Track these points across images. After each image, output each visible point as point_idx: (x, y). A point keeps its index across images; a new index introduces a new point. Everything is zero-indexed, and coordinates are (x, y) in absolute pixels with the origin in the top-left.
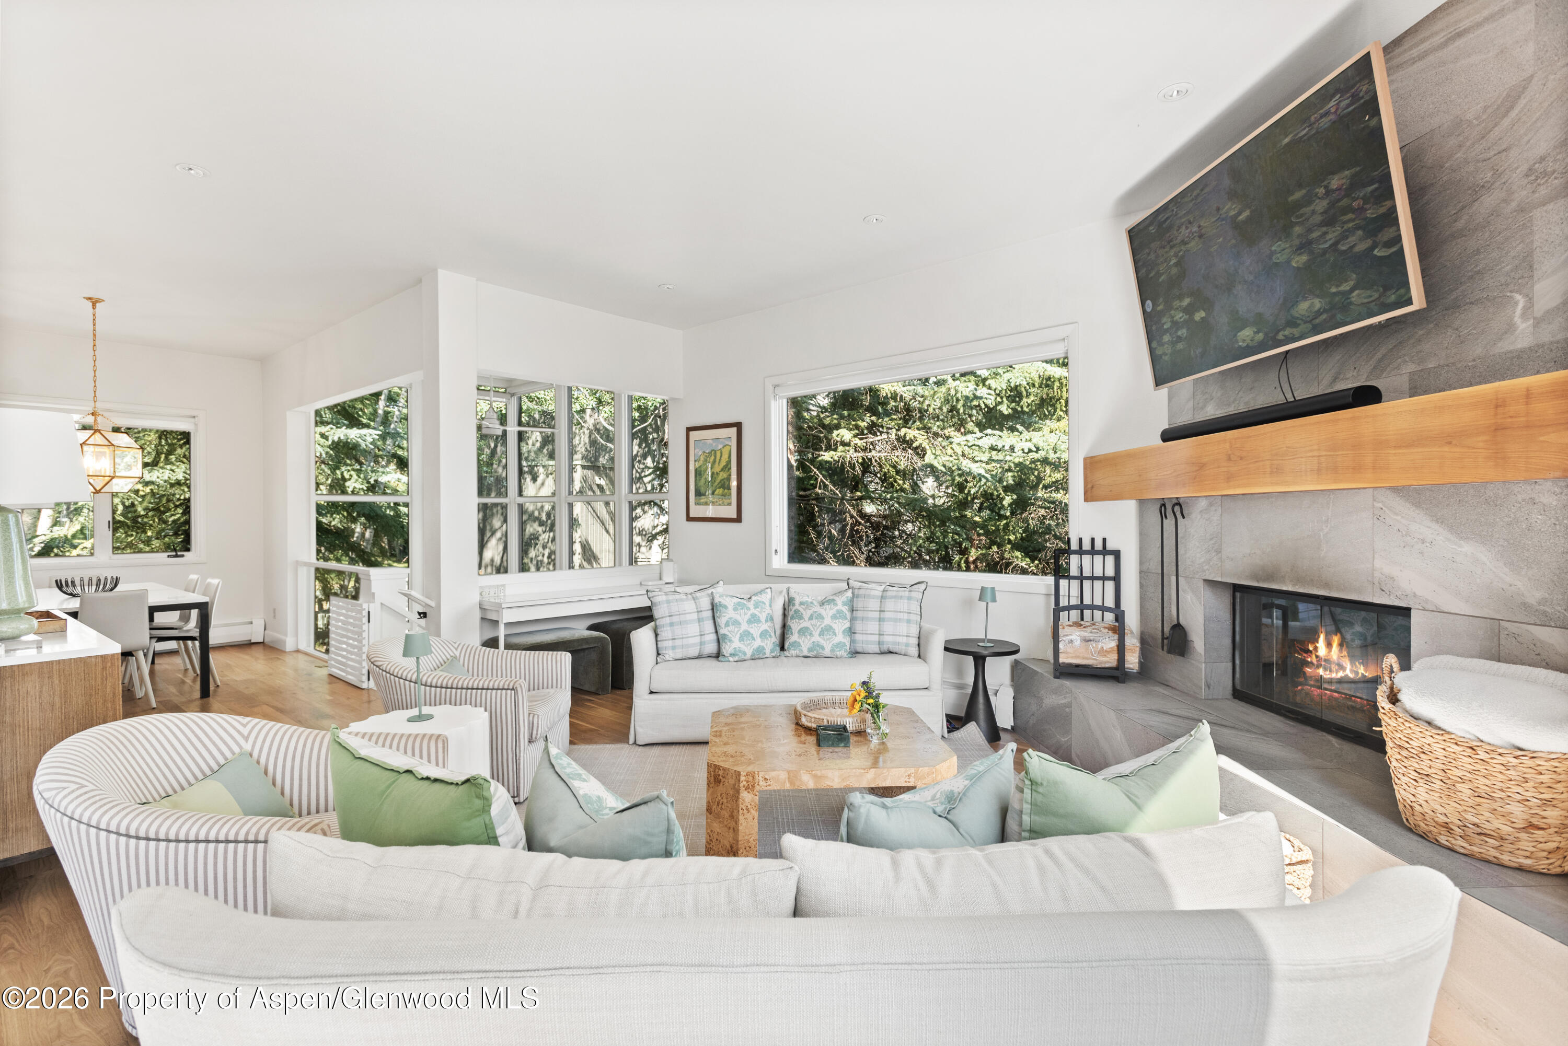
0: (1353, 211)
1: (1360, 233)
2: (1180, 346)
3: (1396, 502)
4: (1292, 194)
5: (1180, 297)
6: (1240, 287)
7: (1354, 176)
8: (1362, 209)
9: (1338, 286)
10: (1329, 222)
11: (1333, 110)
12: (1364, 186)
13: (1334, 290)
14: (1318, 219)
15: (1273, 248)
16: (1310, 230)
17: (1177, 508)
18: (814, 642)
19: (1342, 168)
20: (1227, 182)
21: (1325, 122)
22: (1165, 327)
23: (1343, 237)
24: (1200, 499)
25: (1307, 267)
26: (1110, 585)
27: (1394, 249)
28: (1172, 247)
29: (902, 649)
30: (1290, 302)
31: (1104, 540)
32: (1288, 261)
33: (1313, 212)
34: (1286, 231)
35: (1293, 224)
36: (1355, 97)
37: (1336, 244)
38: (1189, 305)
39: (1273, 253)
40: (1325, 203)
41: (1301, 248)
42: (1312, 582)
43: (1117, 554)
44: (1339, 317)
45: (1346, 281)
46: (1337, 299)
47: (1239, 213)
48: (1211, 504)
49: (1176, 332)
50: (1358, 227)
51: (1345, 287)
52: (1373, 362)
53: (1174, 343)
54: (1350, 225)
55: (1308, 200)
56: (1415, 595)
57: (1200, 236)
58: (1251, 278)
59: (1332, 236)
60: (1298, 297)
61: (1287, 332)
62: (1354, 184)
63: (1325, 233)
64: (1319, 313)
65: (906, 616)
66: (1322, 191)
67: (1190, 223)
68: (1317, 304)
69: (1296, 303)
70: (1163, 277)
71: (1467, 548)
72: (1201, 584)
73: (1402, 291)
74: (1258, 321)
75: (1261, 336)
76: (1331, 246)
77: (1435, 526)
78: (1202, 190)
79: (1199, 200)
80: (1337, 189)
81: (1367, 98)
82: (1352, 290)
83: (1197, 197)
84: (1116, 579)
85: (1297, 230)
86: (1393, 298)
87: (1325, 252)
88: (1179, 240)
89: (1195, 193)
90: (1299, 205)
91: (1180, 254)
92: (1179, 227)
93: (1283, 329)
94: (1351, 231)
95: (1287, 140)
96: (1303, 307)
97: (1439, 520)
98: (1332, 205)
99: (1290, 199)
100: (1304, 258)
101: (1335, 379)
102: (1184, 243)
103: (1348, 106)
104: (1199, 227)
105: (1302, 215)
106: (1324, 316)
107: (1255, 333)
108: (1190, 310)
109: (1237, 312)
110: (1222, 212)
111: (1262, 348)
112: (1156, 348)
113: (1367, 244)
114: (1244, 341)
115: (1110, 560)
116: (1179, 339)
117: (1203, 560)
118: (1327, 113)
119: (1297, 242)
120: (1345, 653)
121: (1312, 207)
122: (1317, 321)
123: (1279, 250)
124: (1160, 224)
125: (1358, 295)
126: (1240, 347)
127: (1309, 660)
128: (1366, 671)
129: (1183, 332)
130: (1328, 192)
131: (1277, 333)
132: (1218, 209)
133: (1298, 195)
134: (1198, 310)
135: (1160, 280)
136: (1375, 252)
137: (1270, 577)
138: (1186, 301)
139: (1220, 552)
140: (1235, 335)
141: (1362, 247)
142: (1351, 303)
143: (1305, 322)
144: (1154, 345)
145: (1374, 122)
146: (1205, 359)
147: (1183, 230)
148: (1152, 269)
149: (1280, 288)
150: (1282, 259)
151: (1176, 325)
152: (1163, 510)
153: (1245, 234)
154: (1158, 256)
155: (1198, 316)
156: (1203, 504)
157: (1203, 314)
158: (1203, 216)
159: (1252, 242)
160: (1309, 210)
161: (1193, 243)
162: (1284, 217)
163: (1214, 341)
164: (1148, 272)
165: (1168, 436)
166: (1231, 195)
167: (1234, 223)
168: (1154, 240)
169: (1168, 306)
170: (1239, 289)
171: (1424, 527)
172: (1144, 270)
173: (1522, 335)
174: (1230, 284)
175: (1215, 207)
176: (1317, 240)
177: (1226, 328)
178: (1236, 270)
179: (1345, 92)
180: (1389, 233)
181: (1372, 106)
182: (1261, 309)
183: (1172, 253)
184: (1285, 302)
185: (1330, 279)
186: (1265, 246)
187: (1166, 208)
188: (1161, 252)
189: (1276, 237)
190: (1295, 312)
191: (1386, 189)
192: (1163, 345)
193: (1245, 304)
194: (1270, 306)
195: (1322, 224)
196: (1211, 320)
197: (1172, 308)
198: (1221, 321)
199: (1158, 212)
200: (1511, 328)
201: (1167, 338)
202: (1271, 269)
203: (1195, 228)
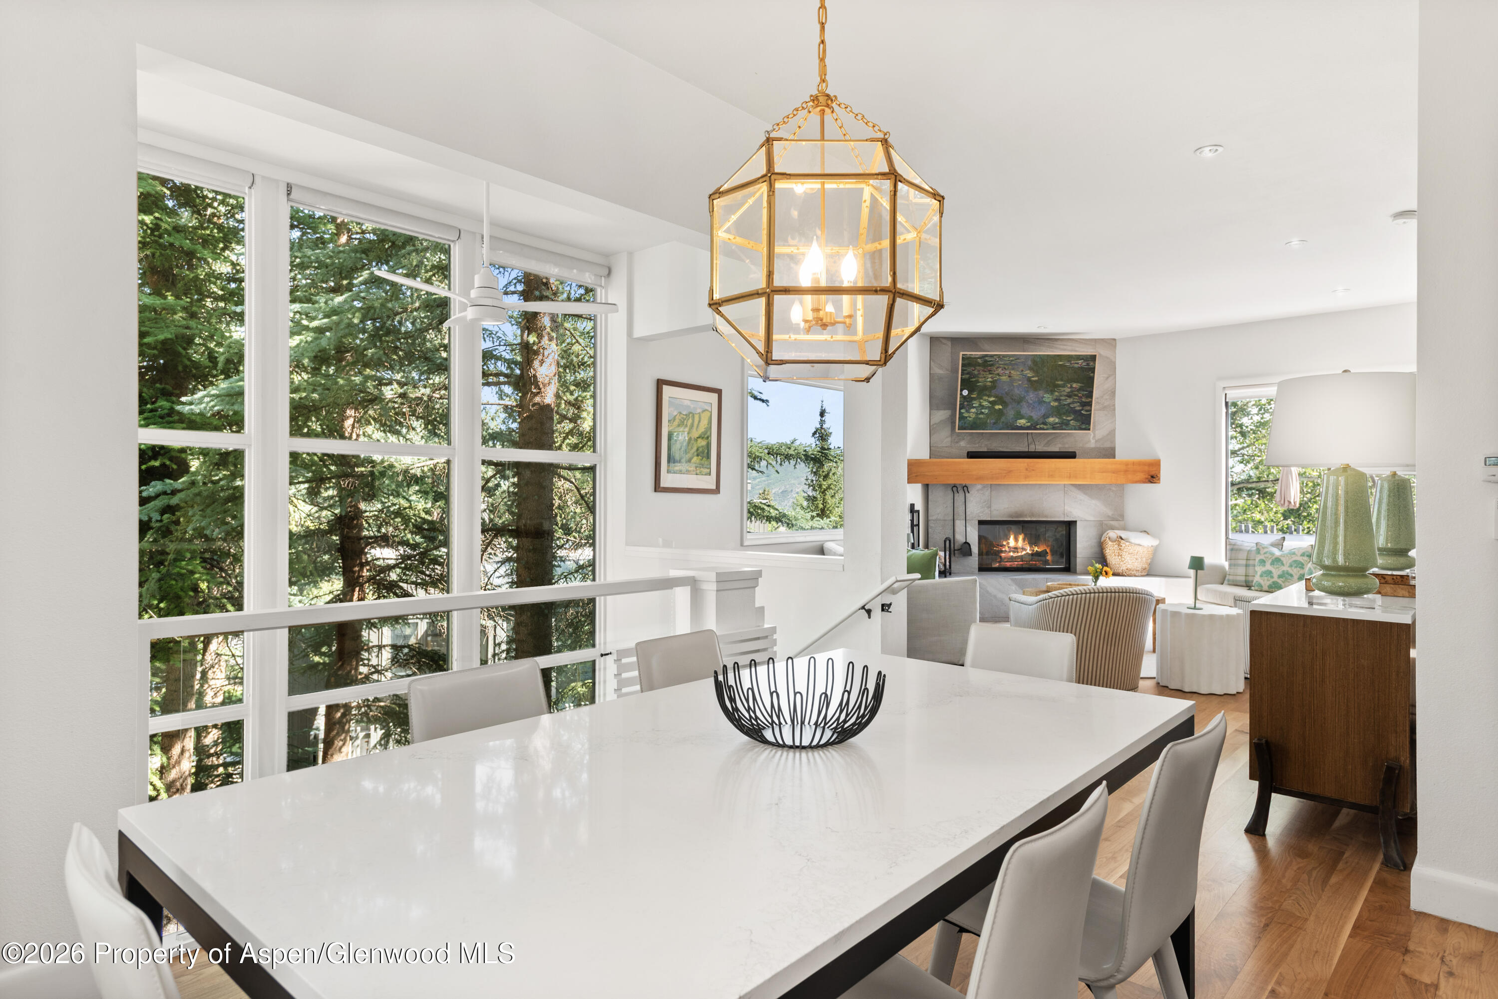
0: (1078, 396)
1: (1079, 404)
2: (982, 416)
3: (1072, 488)
5: (989, 396)
7: (1081, 386)
8: (1081, 397)
9: (1066, 417)
10: (1069, 396)
11: (1080, 363)
12: (1084, 391)
13: (1064, 418)
14: (1066, 394)
15: (1044, 395)
16: (1061, 396)
17: (965, 488)
19: (1078, 382)
20: (1030, 363)
21: (1076, 366)
22: (974, 405)
23: (1073, 403)
24: (977, 485)
25: (1057, 407)
27: (1088, 413)
28: (990, 374)
30: (1046, 416)
32: (1050, 402)
33: (1064, 390)
34: (1052, 392)
35: (1055, 391)
36: (1088, 365)
37: (1069, 404)
38: (993, 401)
39: (1043, 397)
40: (1069, 390)
41: (1056, 400)
42: (1039, 516)
44: (1064, 427)
45: (1070, 416)
46: (1064, 421)
47: (1033, 377)
48: (984, 487)
49: (981, 409)
50: (1079, 402)
51: (1069, 418)
52: (1046, 441)
53: (977, 414)
54: (1076, 400)
55: (1064, 386)
56: (1078, 517)
57: (1009, 377)
58: (1031, 402)
59: (1069, 401)
60: (1050, 415)
61: (1042, 426)
62: (1080, 389)
63: (1066, 399)
64: (1057, 423)
66: (1069, 386)
67: (1005, 368)
68: (1057, 420)
69: (1048, 417)
70: (980, 384)
71: (1094, 502)
72: (976, 522)
73: (1088, 426)
74: (1030, 419)
75: (1029, 424)
76: (1067, 404)
77: (1085, 496)
78: (1016, 359)
80: (1074, 388)
81: (1092, 367)
82: (1071, 420)
83: (1012, 361)
85: (1056, 394)
86: (1084, 427)
87: (1065, 405)
88: (996, 372)
90: (1059, 386)
91: (995, 378)
92: (998, 368)
93: (1040, 424)
94: (1076, 402)
95: (1061, 363)
96: (1051, 420)
97: (1085, 494)
98: (1072, 392)
99: (1057, 382)
100: (1056, 404)
102: (998, 374)
103: (1085, 365)
104: (1010, 373)
105: (1059, 389)
106: (1058, 425)
107: (1026, 422)
108: (993, 403)
109: (1020, 412)
111: (1027, 428)
112: (963, 413)
113: (1081, 408)
114: (1020, 424)
116: (982, 413)
117: (979, 511)
118: (1078, 363)
119: (1055, 397)
120: (1026, 542)
122: (1055, 426)
123: (1047, 397)
124: (986, 361)
125: (1072, 422)
126: (1017, 425)
129: (986, 411)
130: (1071, 387)
131: (1037, 425)
132: (1022, 371)
133: (1060, 383)
134: (998, 404)
135: (978, 384)
136: (1082, 411)
137: (1021, 515)
138: (992, 399)
139: (989, 507)
140: (1016, 420)
141: (1078, 408)
142: (1069, 424)
143: (1050, 425)
144: (963, 411)
145: (1092, 375)
146: (995, 425)
147: (1000, 370)
148: (974, 377)
149: (1043, 410)
150: (1047, 400)
151: (983, 407)
152: (955, 489)
153: (1033, 385)
154: (980, 374)
155: (997, 407)
156: (979, 487)
157: (1000, 407)
158: (1013, 369)
159: (1036, 390)
160: (1062, 389)
161: (1004, 377)
162: (1052, 387)
163: (1003, 419)
164: (970, 378)
165: (972, 455)
166: (1031, 369)
167: (1029, 379)
168: (979, 366)
169: (979, 397)
170: (1024, 404)
171: (1081, 496)
172: (968, 376)
173: (1092, 444)
174: (1019, 401)
175: (1021, 369)
176: (1063, 400)
177: (1012, 416)
178: (1024, 397)
179: (1085, 361)
180: (1088, 408)
181: (1093, 370)
182: (1032, 414)
183: (990, 376)
184: (1044, 415)
185: (1064, 414)
186: (1041, 393)
187: (992, 356)
188: (982, 373)
189: (1046, 392)
190: (1047, 420)
191: (1090, 395)
192: (969, 413)
193: (1025, 410)
194: (1036, 415)
195: (1066, 396)
196: (1005, 411)
197: (982, 399)
198: (1010, 413)
199: (987, 356)
200: (1089, 441)
201: (973, 410)
202: (1041, 402)
203: (1007, 372)
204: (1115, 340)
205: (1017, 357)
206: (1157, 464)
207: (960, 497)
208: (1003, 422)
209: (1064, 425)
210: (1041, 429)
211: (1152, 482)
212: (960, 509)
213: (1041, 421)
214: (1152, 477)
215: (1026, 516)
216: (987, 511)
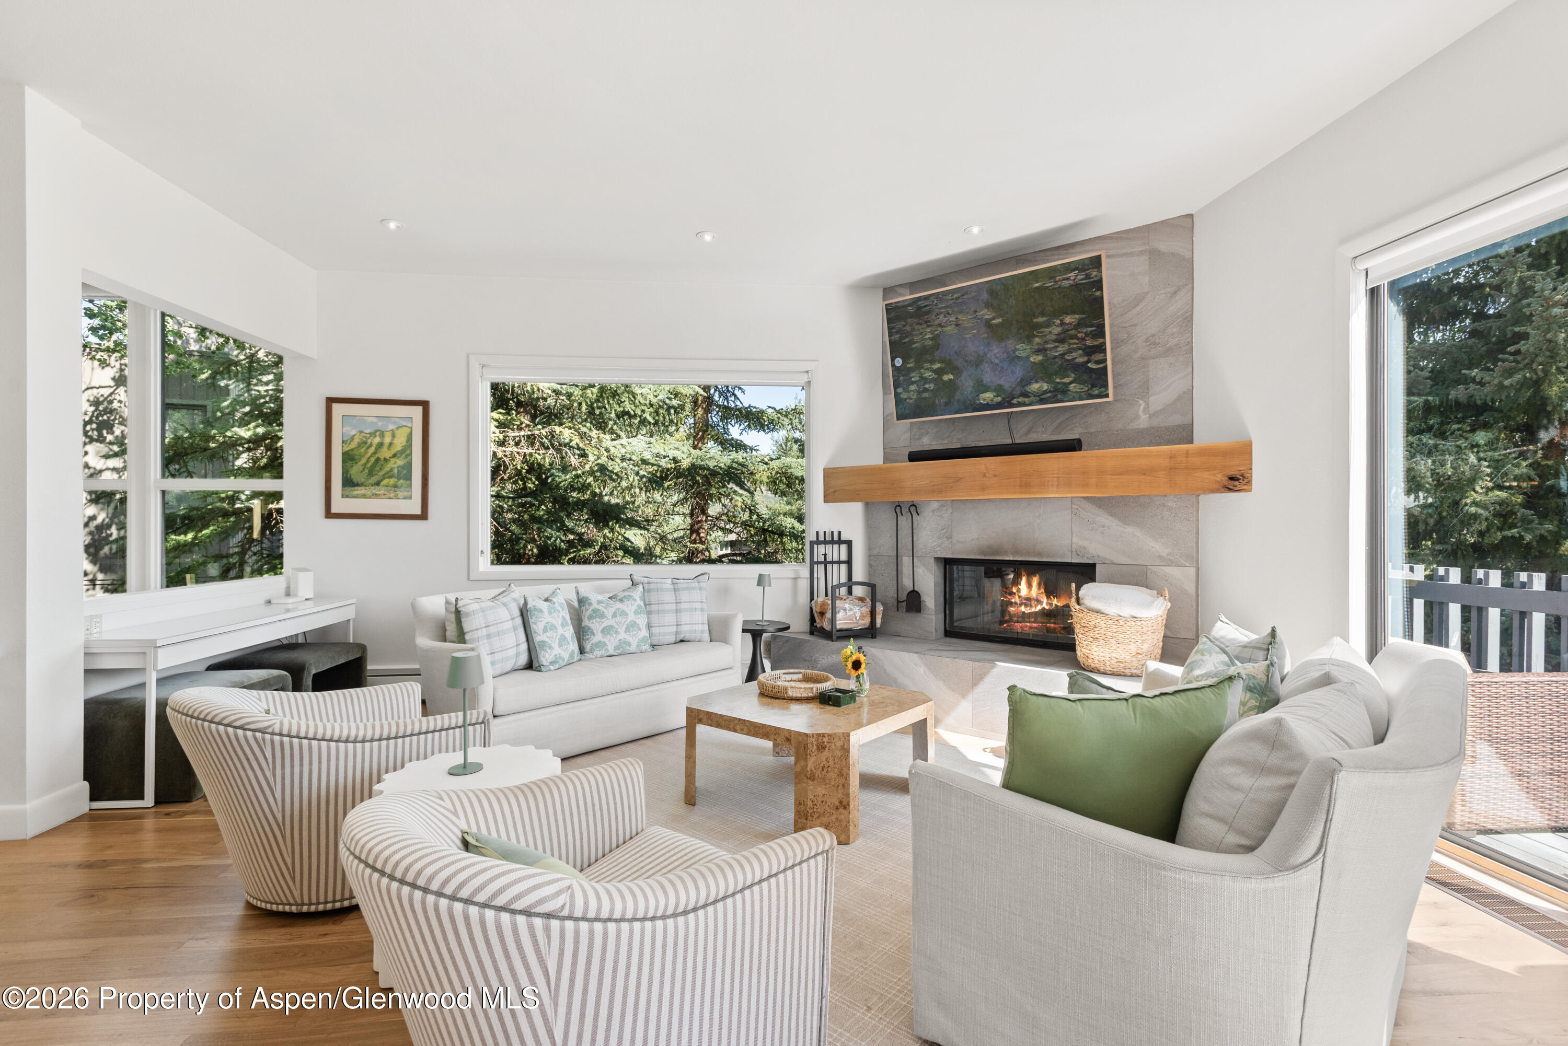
0: (1078, 339)
1: (1080, 352)
2: (926, 395)
3: (1087, 505)
4: (1037, 318)
5: (932, 362)
6: (987, 365)
7: (1080, 319)
8: (1083, 339)
9: (1061, 379)
10: (1061, 341)
11: (1072, 278)
12: (1087, 326)
13: (1058, 380)
14: (1054, 337)
15: (1017, 347)
16: (1046, 342)
17: (913, 509)
18: (620, 640)
19: (1074, 313)
20: (985, 296)
21: (1066, 283)
22: (913, 379)
23: (1070, 351)
24: (932, 502)
25: (1041, 363)
26: (844, 567)
27: (1101, 366)
28: (928, 326)
29: (698, 636)
30: (1025, 382)
31: (840, 533)
32: (1028, 357)
33: (1050, 332)
34: (1029, 339)
35: (1035, 336)
36: (1087, 277)
37: (1064, 354)
38: (939, 368)
39: (1016, 350)
40: (1059, 329)
41: (1038, 352)
42: (1028, 554)
43: (849, 543)
44: (1060, 396)
45: (1068, 377)
46: (1060, 386)
47: (994, 318)
48: (942, 506)
49: (924, 385)
50: (1080, 349)
51: (1066, 380)
53: (919, 392)
54: (1075, 346)
55: (1048, 325)
56: (1098, 556)
57: (957, 325)
58: (997, 361)
59: (1062, 349)
60: (1031, 380)
61: (1020, 400)
62: (1080, 325)
63: (1057, 347)
64: (1046, 392)
65: (699, 605)
66: (1058, 322)
67: (949, 314)
68: (1045, 387)
69: (1030, 383)
70: (916, 345)
71: (1129, 529)
72: (932, 560)
73: (1103, 389)
74: (999, 390)
75: (999, 399)
76: (1060, 355)
77: (1111, 518)
78: (963, 295)
79: (959, 301)
80: (1068, 324)
81: (1095, 279)
82: (1071, 383)
83: (957, 298)
84: (849, 562)
85: (1037, 340)
86: (1096, 392)
87: (1055, 357)
88: (937, 322)
89: (956, 296)
90: (1040, 326)
91: (936, 332)
92: (937, 315)
93: (1018, 397)
94: (1075, 350)
95: (1037, 285)
96: (1035, 387)
97: (1112, 515)
98: (1064, 331)
99: (1035, 320)
100: (1040, 358)
101: (1029, 431)
102: (940, 325)
103: (1082, 279)
104: (957, 318)
105: (1042, 332)
106: (1049, 395)
107: (994, 396)
108: (939, 372)
109: (982, 381)
110: (977, 314)
111: (998, 406)
112: (900, 393)
113: (1085, 359)
114: (985, 400)
115: (844, 548)
116: (926, 390)
117: (935, 544)
118: (1068, 279)
119: (1036, 347)
121: (1050, 329)
122: (1044, 396)
123: (1021, 348)
124: (919, 308)
125: (1074, 387)
126: (981, 403)
127: (1013, 600)
128: (1058, 602)
129: (931, 386)
130: (1062, 324)
131: (1013, 399)
132: (975, 312)
133: (1040, 320)
134: (947, 373)
135: (914, 346)
136: (1089, 365)
137: (997, 552)
138: (937, 366)
139: (951, 538)
140: (978, 395)
141: (1080, 360)
142: (1069, 390)
143: (1035, 396)
144: (900, 390)
145: (1098, 293)
146: (948, 407)
147: (941, 317)
148: (907, 337)
149: (1019, 372)
150: (1023, 354)
151: (924, 380)
152: (898, 509)
153: (996, 332)
154: (913, 329)
155: (946, 377)
156: (935, 505)
157: (951, 377)
158: (961, 312)
159: (1001, 339)
160: (1047, 330)
161: (949, 328)
162: (1028, 330)
163: (958, 396)
164: (902, 338)
165: (914, 457)
166: (988, 305)
167: (988, 324)
168: (911, 317)
169: (919, 366)
170: (986, 367)
171: (1104, 519)
172: (898, 336)
173: (1143, 421)
174: (978, 362)
175: (973, 309)
176: (1051, 349)
177: (970, 389)
178: (985, 354)
179: (1081, 270)
180: (1099, 357)
181: (1098, 284)
182: (1002, 382)
183: (928, 330)
184: (1022, 380)
185: (1056, 374)
186: (1011, 344)
187: (926, 298)
188: (917, 327)
189: (1020, 340)
190: (1028, 389)
191: (1100, 332)
192: (909, 392)
193: (989, 377)
194: (1009, 381)
195: (1055, 341)
196: (958, 382)
197: (922, 368)
198: (967, 384)
199: (919, 299)
200: (1137, 417)
201: (913, 387)
202: (1013, 359)
203: (952, 319)
204: (1191, 216)
205: (964, 291)
206: (1245, 450)
207: (904, 521)
208: (959, 401)
209: (1059, 393)
210: (1020, 404)
211: (1230, 490)
212: (905, 540)
213: (1017, 392)
214: (1232, 478)
215: (1006, 553)
216: (947, 543)
